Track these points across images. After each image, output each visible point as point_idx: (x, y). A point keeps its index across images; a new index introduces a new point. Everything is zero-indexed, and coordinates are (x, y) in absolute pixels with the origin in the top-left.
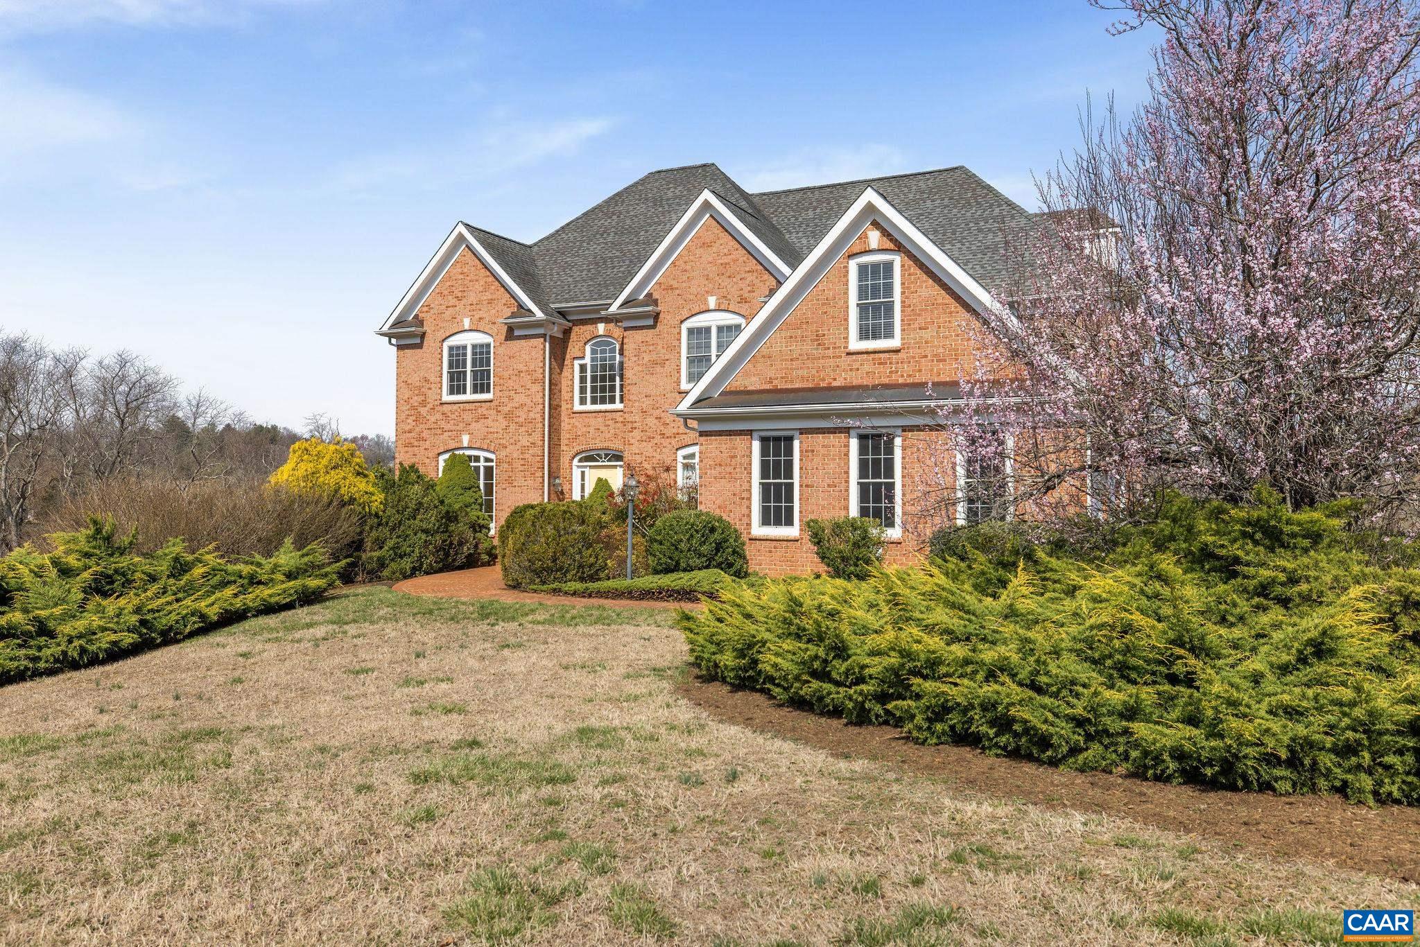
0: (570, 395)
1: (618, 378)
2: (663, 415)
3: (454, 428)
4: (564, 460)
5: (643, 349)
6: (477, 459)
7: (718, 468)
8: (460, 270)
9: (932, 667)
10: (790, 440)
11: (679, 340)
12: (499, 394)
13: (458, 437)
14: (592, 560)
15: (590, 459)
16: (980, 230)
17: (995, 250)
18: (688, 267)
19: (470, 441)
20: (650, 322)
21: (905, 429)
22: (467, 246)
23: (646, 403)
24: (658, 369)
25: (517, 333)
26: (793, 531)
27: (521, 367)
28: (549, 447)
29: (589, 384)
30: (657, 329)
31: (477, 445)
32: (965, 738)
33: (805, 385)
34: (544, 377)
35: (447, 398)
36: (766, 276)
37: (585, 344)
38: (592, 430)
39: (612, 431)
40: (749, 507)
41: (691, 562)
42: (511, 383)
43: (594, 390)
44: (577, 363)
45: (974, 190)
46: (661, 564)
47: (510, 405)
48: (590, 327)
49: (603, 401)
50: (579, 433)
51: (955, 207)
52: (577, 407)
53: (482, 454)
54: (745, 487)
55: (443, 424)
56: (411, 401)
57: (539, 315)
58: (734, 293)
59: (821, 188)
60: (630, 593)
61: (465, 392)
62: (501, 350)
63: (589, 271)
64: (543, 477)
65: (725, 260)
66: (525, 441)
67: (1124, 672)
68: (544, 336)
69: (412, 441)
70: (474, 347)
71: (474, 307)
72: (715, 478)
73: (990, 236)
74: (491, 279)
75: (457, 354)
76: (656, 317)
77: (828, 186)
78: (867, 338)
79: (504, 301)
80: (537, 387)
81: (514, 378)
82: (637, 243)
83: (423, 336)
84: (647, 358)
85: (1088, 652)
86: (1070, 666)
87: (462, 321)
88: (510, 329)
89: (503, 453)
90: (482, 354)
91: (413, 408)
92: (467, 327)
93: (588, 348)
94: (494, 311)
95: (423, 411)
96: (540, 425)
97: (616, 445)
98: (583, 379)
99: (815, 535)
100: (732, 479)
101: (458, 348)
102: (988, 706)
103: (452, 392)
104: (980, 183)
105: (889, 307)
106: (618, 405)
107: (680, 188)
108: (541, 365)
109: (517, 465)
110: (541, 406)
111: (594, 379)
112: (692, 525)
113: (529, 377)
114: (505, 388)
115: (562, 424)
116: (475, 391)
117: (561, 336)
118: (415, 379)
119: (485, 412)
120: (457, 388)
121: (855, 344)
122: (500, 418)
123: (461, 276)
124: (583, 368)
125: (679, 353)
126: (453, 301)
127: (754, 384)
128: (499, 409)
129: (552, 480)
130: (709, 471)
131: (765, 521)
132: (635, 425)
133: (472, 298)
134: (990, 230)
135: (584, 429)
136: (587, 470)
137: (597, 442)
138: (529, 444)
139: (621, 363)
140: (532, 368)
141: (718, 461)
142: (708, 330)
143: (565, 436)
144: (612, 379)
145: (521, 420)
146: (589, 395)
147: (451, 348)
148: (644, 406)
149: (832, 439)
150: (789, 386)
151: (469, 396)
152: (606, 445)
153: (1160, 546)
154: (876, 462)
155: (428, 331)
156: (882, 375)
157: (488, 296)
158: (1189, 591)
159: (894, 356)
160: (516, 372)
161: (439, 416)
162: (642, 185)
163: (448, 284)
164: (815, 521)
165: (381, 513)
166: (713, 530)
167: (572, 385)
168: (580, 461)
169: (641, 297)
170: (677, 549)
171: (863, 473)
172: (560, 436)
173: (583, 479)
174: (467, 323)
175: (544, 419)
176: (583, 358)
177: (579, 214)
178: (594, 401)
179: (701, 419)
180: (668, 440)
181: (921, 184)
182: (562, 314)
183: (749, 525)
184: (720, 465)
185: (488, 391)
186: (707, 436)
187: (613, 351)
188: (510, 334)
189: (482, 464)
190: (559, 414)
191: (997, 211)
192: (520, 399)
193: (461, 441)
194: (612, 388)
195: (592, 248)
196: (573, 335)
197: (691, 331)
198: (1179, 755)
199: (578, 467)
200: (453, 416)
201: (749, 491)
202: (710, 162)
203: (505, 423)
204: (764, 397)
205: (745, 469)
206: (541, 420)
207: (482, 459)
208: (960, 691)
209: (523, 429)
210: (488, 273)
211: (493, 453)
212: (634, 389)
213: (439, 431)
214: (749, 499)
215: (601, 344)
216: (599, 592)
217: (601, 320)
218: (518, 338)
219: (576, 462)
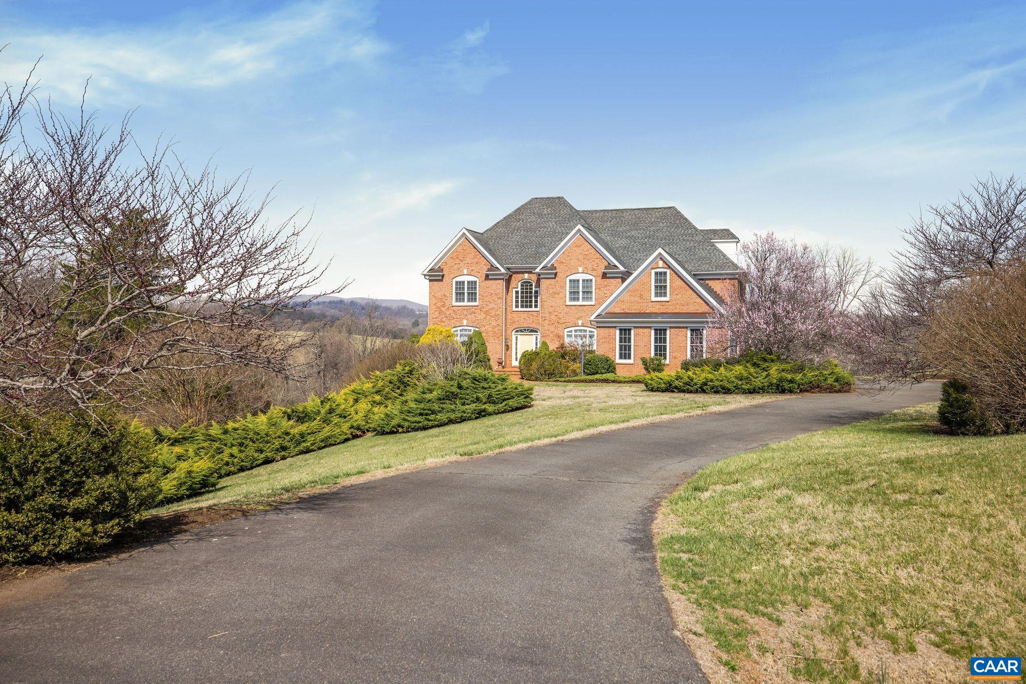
0: (511, 304)
1: (534, 298)
2: (559, 314)
3: (459, 317)
4: (509, 332)
5: (549, 287)
6: (470, 331)
7: (604, 339)
8: (462, 248)
9: (711, 381)
10: (630, 330)
11: (566, 284)
12: (481, 303)
13: (460, 322)
15: (521, 331)
16: (684, 240)
17: (691, 250)
18: (570, 255)
19: (467, 323)
20: (553, 276)
21: (670, 328)
22: (467, 238)
23: (551, 309)
24: (556, 295)
25: (490, 277)
26: (631, 361)
27: (492, 292)
28: (505, 326)
29: (520, 299)
30: (556, 279)
31: (471, 325)
32: (717, 392)
33: (636, 312)
34: (503, 296)
35: (454, 303)
36: (604, 261)
37: (518, 282)
38: (522, 319)
39: (531, 320)
40: (615, 353)
41: (602, 371)
42: (487, 298)
43: (522, 302)
44: (514, 290)
45: (680, 220)
46: (591, 372)
47: (487, 308)
48: (521, 275)
49: (526, 307)
50: (516, 320)
51: (673, 227)
52: (514, 309)
53: (473, 329)
55: (453, 315)
56: (437, 305)
57: (503, 271)
58: (590, 266)
59: (611, 210)
60: (586, 381)
61: (464, 301)
62: (483, 284)
63: (517, 249)
64: (502, 339)
65: (586, 253)
66: (494, 324)
67: (741, 380)
68: (503, 279)
69: (438, 322)
70: (468, 282)
71: (469, 265)
72: (602, 342)
73: (688, 243)
74: (478, 253)
75: (460, 284)
76: (556, 274)
77: (615, 210)
78: (657, 297)
79: (484, 263)
80: (500, 301)
81: (488, 296)
82: (537, 237)
83: (443, 276)
84: (551, 290)
85: (736, 377)
86: (733, 379)
87: (463, 270)
88: (487, 276)
89: (483, 329)
90: (472, 284)
91: (438, 307)
92: (465, 273)
93: (520, 284)
94: (479, 267)
95: (443, 309)
96: (501, 317)
97: (534, 326)
98: (517, 297)
99: (644, 362)
100: (609, 343)
101: (460, 282)
102: (721, 386)
103: (457, 301)
104: (682, 216)
105: (665, 287)
106: (533, 309)
107: (549, 209)
108: (502, 291)
109: (489, 333)
110: (502, 309)
111: (522, 297)
112: (602, 359)
113: (496, 296)
114: (484, 300)
115: (508, 316)
116: (469, 301)
117: (509, 279)
118: (439, 295)
119: (474, 311)
120: (460, 299)
121: (654, 299)
122: (482, 314)
123: (463, 251)
124: (517, 292)
125: (566, 289)
126: (458, 261)
127: (617, 310)
128: (481, 309)
129: (506, 340)
130: (600, 340)
131: (621, 358)
132: (546, 318)
133: (468, 260)
134: (688, 240)
135: (518, 319)
136: (519, 337)
137: (524, 324)
138: (496, 325)
139: (536, 292)
140: (497, 292)
141: (604, 337)
142: (578, 281)
143: (510, 321)
144: (531, 297)
145: (492, 314)
146: (520, 304)
147: (457, 282)
149: (646, 330)
150: (630, 312)
151: (466, 303)
152: (528, 325)
153: (747, 362)
154: (660, 338)
155: (446, 274)
156: (663, 310)
157: (476, 260)
158: (752, 370)
159: (667, 303)
160: (490, 294)
161: (451, 311)
162: (530, 205)
163: (456, 254)
164: (644, 358)
167: (512, 300)
168: (516, 332)
169: (550, 266)
170: (597, 367)
171: (656, 342)
172: (507, 321)
173: (517, 340)
174: (465, 272)
175: (503, 314)
176: (517, 288)
177: (501, 218)
178: (522, 306)
179: (597, 322)
180: (560, 325)
181: (657, 214)
182: (508, 269)
183: (616, 359)
185: (476, 301)
186: (600, 328)
187: (531, 286)
188: (487, 277)
190: (507, 312)
191: (690, 231)
192: (491, 306)
193: (463, 323)
194: (531, 302)
195: (514, 237)
196: (513, 278)
197: (571, 281)
198: (748, 389)
199: (515, 335)
200: (458, 312)
201: (615, 347)
202: (561, 196)
203: (484, 316)
204: (621, 315)
205: (614, 340)
207: (472, 331)
208: (717, 383)
209: (493, 318)
211: (479, 328)
212: (542, 301)
213: (451, 318)
214: (615, 350)
215: (526, 283)
216: (574, 380)
217: (526, 272)
218: (491, 279)
219: (513, 332)
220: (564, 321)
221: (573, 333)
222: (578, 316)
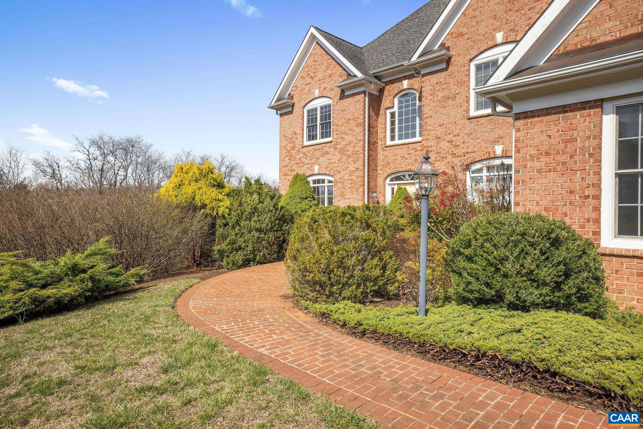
0: (384, 134)
1: (418, 118)
2: (454, 138)
3: (310, 162)
4: (380, 180)
5: (437, 89)
6: (323, 181)
7: (543, 159)
8: (313, 59)
11: (468, 76)
12: (336, 137)
13: (311, 168)
14: (377, 272)
15: (398, 178)
19: (319, 170)
20: (444, 66)
22: (317, 43)
23: (440, 131)
24: (450, 102)
25: (347, 93)
27: (350, 116)
28: (368, 171)
29: (397, 126)
30: (449, 71)
31: (323, 172)
34: (364, 121)
35: (306, 143)
37: (394, 97)
38: (398, 158)
39: (414, 158)
40: (597, 209)
41: (523, 294)
42: (343, 128)
43: (400, 129)
44: (388, 112)
46: (472, 292)
47: (342, 144)
48: (397, 85)
49: (407, 137)
50: (390, 161)
52: (389, 143)
53: (326, 178)
54: (591, 179)
55: (303, 160)
56: (287, 147)
57: (359, 75)
58: (522, 23)
60: (422, 345)
61: (316, 139)
62: (338, 107)
63: (397, 49)
64: (364, 192)
66: (352, 167)
68: (364, 92)
69: (288, 172)
70: (321, 108)
71: (321, 82)
72: (539, 171)
74: (331, 60)
75: (312, 113)
76: (449, 60)
79: (338, 74)
80: (359, 129)
81: (345, 124)
83: (293, 106)
84: (440, 95)
87: (314, 92)
88: (343, 92)
89: (339, 176)
90: (326, 111)
91: (288, 151)
92: (317, 96)
93: (396, 100)
94: (332, 82)
95: (293, 152)
96: (362, 155)
97: (416, 167)
98: (393, 123)
100: (568, 170)
101: (312, 110)
103: (309, 139)
106: (418, 139)
108: (362, 113)
109: (347, 184)
110: (362, 142)
111: (400, 122)
112: (523, 235)
113: (354, 123)
114: (339, 132)
115: (379, 155)
116: (322, 137)
117: (377, 94)
118: (289, 133)
119: (327, 150)
120: (312, 137)
122: (337, 153)
123: (314, 63)
124: (393, 115)
125: (468, 86)
126: (308, 80)
128: (336, 146)
129: (370, 194)
130: (529, 164)
131: (627, 229)
132: (431, 149)
133: (320, 75)
135: (394, 158)
136: (395, 187)
137: (403, 166)
138: (354, 169)
139: (420, 107)
140: (356, 116)
141: (544, 148)
142: (495, 63)
143: (380, 163)
144: (414, 119)
145: (350, 153)
146: (397, 133)
147: (309, 111)
148: (438, 133)
151: (319, 141)
152: (408, 168)
155: (296, 102)
157: (329, 72)
160: (346, 120)
161: (301, 155)
163: (307, 70)
165: (226, 215)
166: (556, 243)
167: (385, 128)
168: (391, 180)
169: (436, 48)
170: (497, 270)
172: (376, 163)
173: (392, 193)
174: (317, 93)
175: (364, 151)
176: (393, 107)
178: (400, 138)
180: (459, 159)
182: (378, 77)
183: (597, 233)
184: (547, 154)
185: (330, 136)
186: (526, 118)
187: (414, 99)
188: (343, 96)
189: (326, 184)
190: (376, 148)
192: (348, 138)
193: (314, 170)
194: (414, 127)
196: (386, 93)
197: (479, 68)
199: (389, 184)
200: (310, 154)
201: (598, 185)
203: (340, 156)
205: (591, 155)
206: (362, 151)
207: (326, 181)
209: (351, 159)
210: (329, 57)
211: (332, 176)
212: (429, 121)
213: (301, 165)
214: (598, 197)
215: (405, 95)
216: (375, 332)
217: (405, 78)
218: (349, 96)
219: (388, 181)
220: (465, 150)
221: (485, 173)
222: (494, 136)
